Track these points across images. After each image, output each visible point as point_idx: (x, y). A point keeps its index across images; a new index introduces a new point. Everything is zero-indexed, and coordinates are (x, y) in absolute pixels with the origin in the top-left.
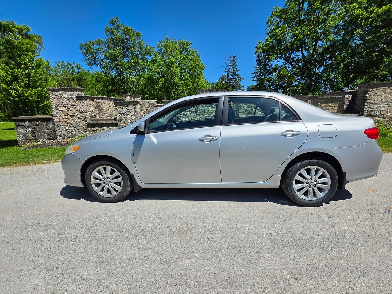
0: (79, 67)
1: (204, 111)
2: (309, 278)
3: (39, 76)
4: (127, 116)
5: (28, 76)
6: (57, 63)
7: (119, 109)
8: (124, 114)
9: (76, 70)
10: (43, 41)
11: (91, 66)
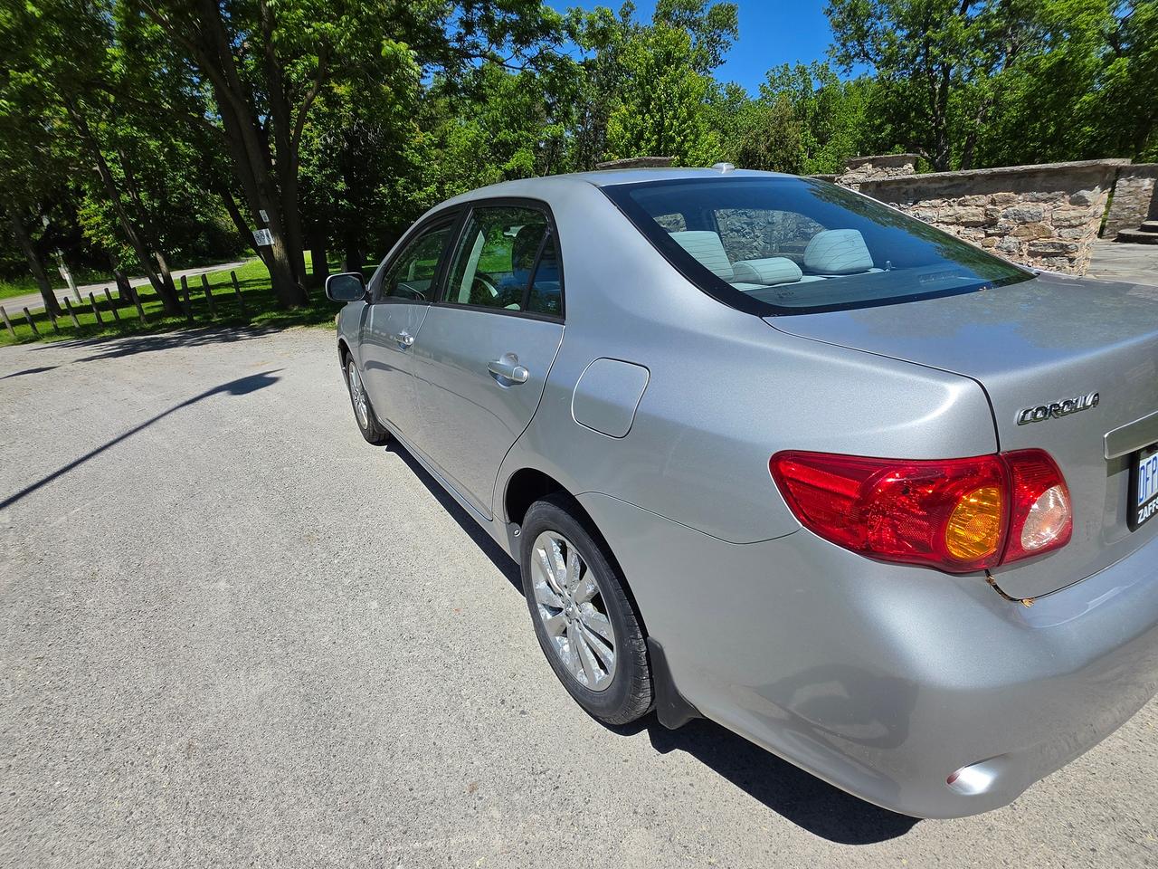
0: (823, 75)
1: (1025, 223)
2: (192, 772)
3: (680, 125)
4: (743, 240)
5: (659, 127)
6: (772, 73)
7: (728, 216)
8: (738, 231)
9: (816, 86)
10: (740, 19)
11: (847, 65)
